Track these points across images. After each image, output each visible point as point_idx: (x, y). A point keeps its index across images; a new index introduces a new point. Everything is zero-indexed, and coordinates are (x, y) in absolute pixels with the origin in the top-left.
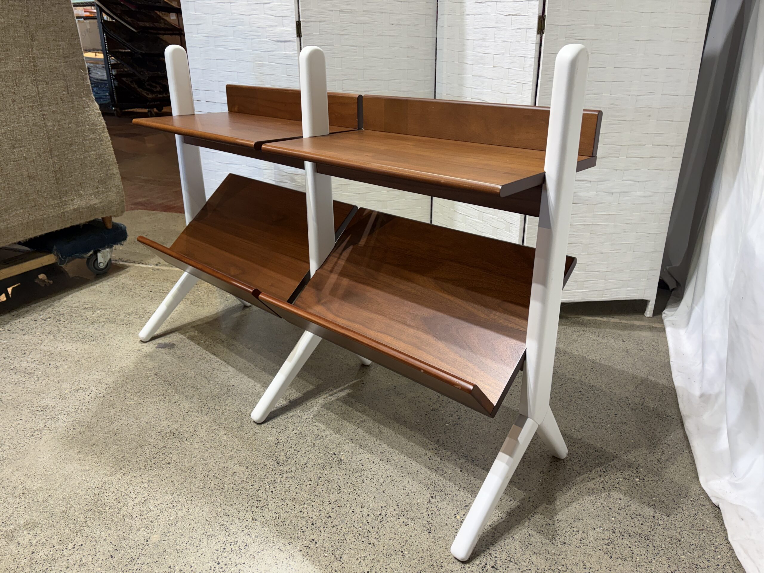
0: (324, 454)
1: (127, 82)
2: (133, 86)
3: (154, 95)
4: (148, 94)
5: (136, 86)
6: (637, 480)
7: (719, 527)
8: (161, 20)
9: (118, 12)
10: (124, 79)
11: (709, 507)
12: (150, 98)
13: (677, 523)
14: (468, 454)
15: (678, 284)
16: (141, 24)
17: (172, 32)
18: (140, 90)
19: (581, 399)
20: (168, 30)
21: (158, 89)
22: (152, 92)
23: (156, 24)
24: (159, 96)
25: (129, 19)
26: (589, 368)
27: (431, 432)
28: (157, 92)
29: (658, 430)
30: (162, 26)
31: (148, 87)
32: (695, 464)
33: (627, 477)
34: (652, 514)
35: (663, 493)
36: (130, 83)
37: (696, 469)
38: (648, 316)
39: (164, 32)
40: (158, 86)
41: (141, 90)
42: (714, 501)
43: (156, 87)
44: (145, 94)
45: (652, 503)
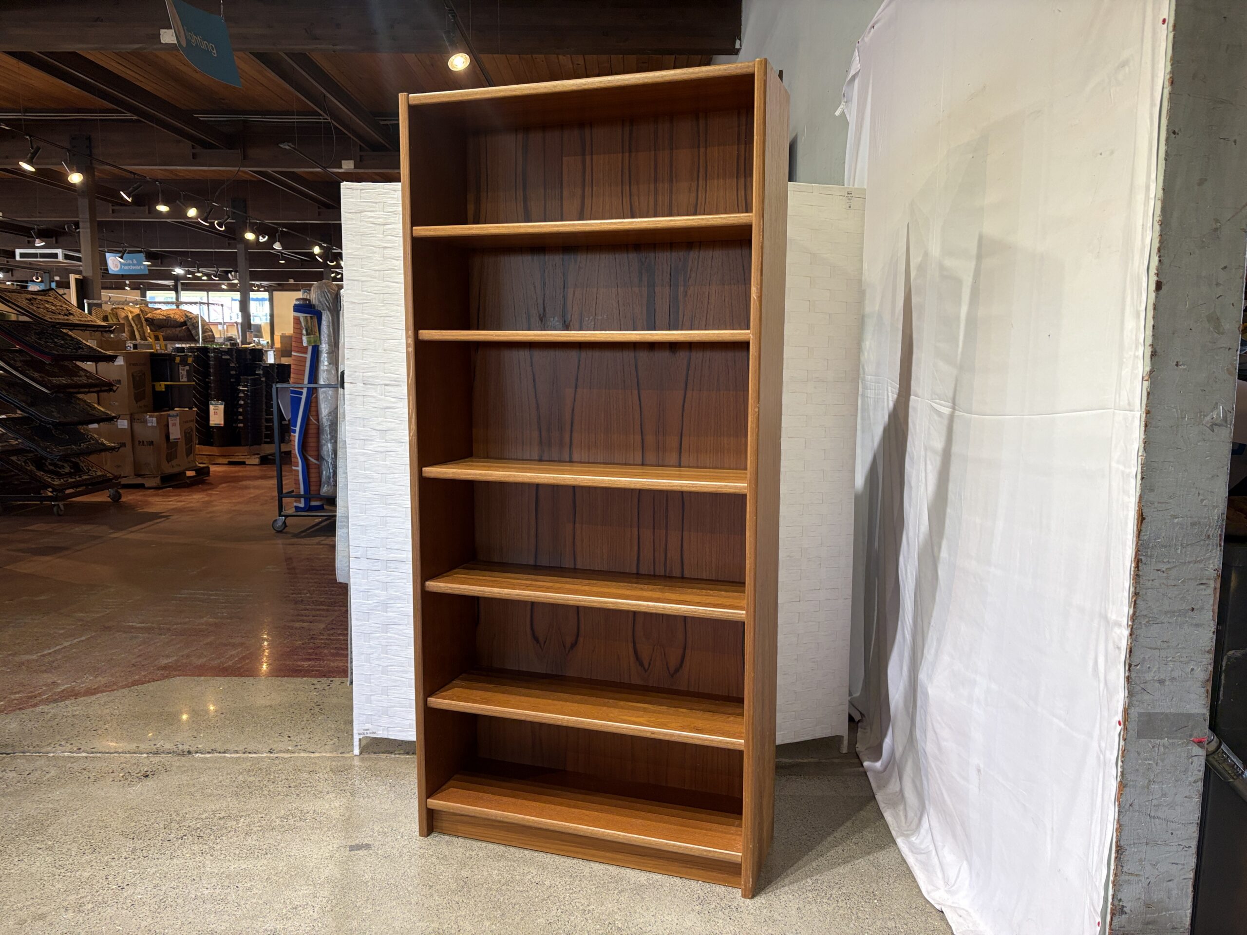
0: (601, 926)
1: (19, 462)
2: (29, 468)
3: (62, 480)
4: (53, 479)
5: (34, 468)
6: (876, 901)
7: (945, 926)
8: (81, 372)
9: (19, 364)
10: (14, 458)
11: (934, 913)
12: (57, 485)
13: (914, 929)
14: (730, 904)
15: (862, 714)
16: (55, 380)
17: (99, 389)
18: (40, 474)
19: (809, 840)
20: (95, 386)
21: (67, 470)
22: (59, 475)
23: (75, 379)
24: (70, 480)
25: (36, 375)
26: (807, 811)
27: (689, 890)
28: (67, 474)
29: (881, 858)
30: (84, 380)
31: (52, 468)
32: (916, 882)
33: (867, 901)
34: (894, 925)
35: (898, 908)
36: (23, 464)
37: (918, 885)
38: (844, 752)
39: (87, 390)
40: (66, 465)
41: (42, 473)
42: (938, 907)
43: (63, 467)
44: (49, 480)
45: (891, 917)
